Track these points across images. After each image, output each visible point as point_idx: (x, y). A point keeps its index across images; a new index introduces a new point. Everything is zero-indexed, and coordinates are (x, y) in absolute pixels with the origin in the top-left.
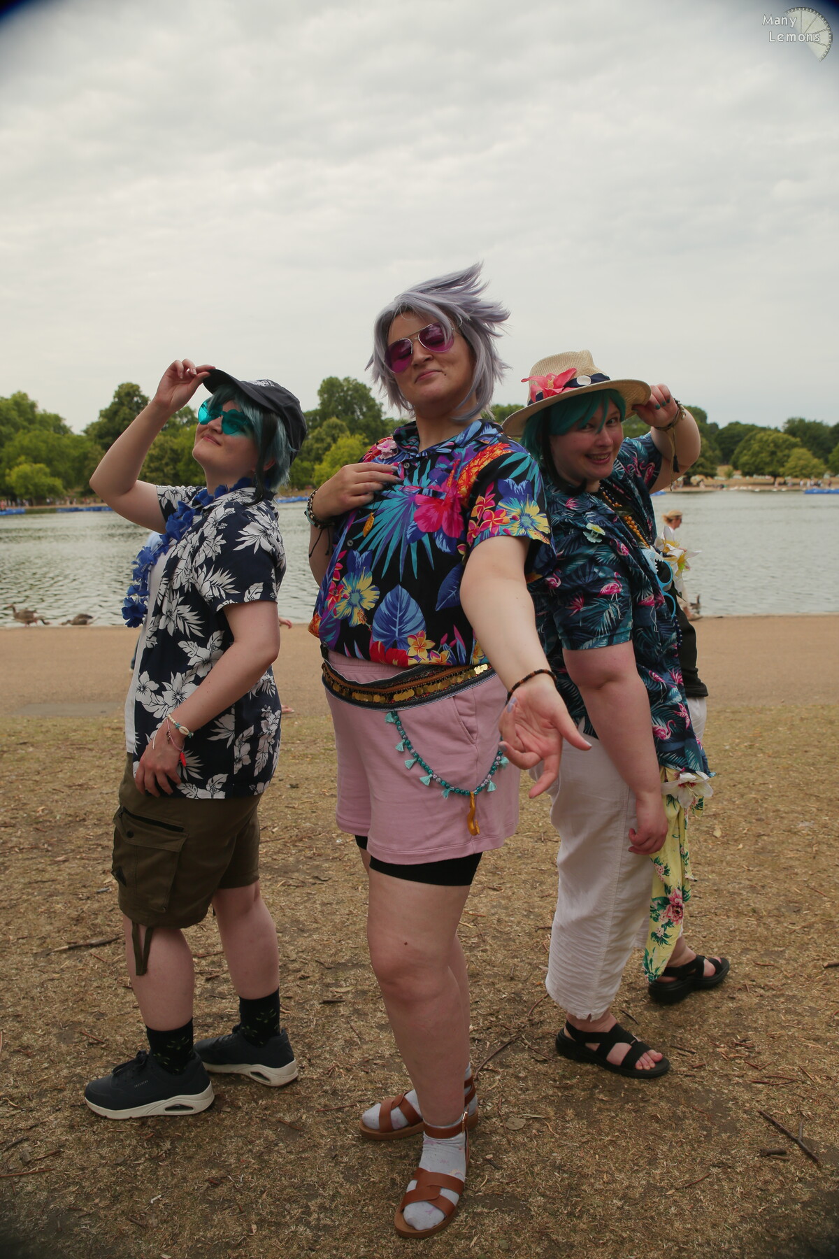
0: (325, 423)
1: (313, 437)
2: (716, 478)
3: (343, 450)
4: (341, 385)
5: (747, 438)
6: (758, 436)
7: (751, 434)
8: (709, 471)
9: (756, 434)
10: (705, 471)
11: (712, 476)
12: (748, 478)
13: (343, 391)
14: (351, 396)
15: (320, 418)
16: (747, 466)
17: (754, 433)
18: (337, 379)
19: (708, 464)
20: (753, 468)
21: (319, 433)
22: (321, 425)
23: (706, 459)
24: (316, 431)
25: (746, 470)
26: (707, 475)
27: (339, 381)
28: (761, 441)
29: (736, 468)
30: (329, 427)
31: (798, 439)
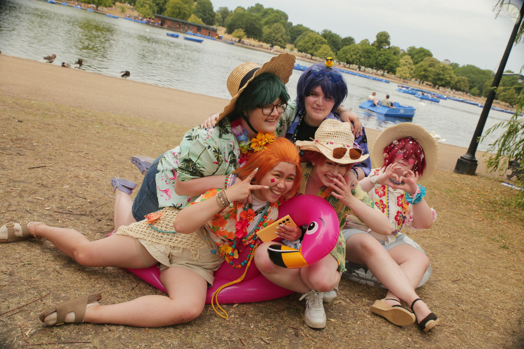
2: (285, 49)
5: (304, 33)
6: (309, 34)
7: (306, 32)
8: (283, 45)
9: (308, 33)
10: (281, 44)
11: (284, 48)
12: (300, 53)
16: (301, 47)
17: (308, 32)
19: (283, 41)
20: (303, 49)
23: (283, 39)
25: (300, 49)
26: (281, 47)
28: (309, 37)
29: (295, 47)
31: (326, 40)
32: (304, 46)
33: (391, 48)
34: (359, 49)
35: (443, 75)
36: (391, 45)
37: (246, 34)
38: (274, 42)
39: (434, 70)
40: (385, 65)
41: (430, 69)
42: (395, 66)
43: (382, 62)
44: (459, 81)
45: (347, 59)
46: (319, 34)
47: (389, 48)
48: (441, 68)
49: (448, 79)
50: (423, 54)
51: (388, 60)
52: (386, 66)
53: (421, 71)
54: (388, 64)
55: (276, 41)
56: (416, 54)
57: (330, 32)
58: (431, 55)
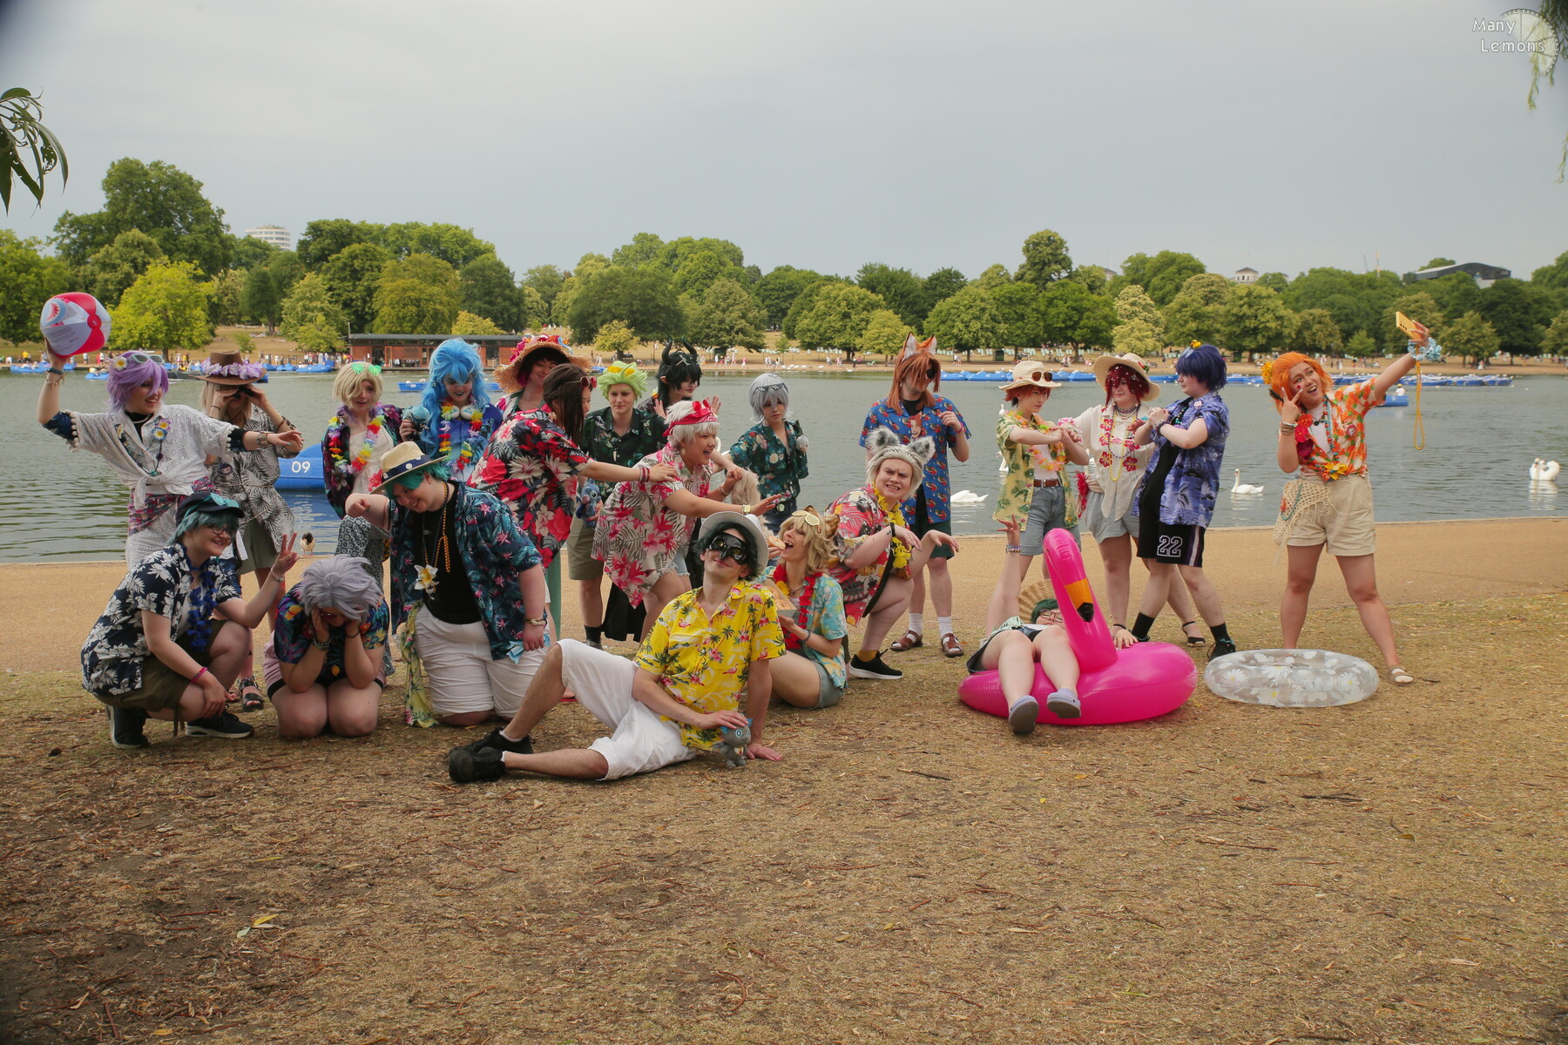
0: (118, 238)
1: (97, 262)
2: (763, 350)
3: (156, 286)
4: (146, 174)
5: (806, 290)
6: (824, 289)
7: (811, 285)
8: (753, 340)
12: (809, 351)
13: (149, 184)
14: (165, 194)
15: (109, 230)
16: (808, 335)
18: (137, 163)
20: (818, 337)
21: (108, 254)
22: (110, 242)
23: (749, 322)
24: (103, 251)
25: (807, 340)
27: (143, 167)
28: (827, 295)
29: (791, 336)
30: (126, 245)
31: (881, 296)
32: (818, 329)
33: (1077, 274)
34: (983, 300)
35: (1256, 317)
36: (1074, 267)
37: (634, 334)
38: (726, 338)
39: (1222, 309)
40: (1073, 328)
41: (1210, 308)
42: (1104, 323)
43: (1064, 322)
44: (1306, 325)
45: (956, 337)
46: (851, 283)
47: (1069, 277)
48: (1241, 298)
49: (1272, 325)
50: (1173, 269)
51: (1080, 311)
52: (1078, 332)
53: (1186, 322)
54: (1082, 323)
55: (728, 332)
56: (1155, 274)
57: (884, 269)
58: (1198, 269)
